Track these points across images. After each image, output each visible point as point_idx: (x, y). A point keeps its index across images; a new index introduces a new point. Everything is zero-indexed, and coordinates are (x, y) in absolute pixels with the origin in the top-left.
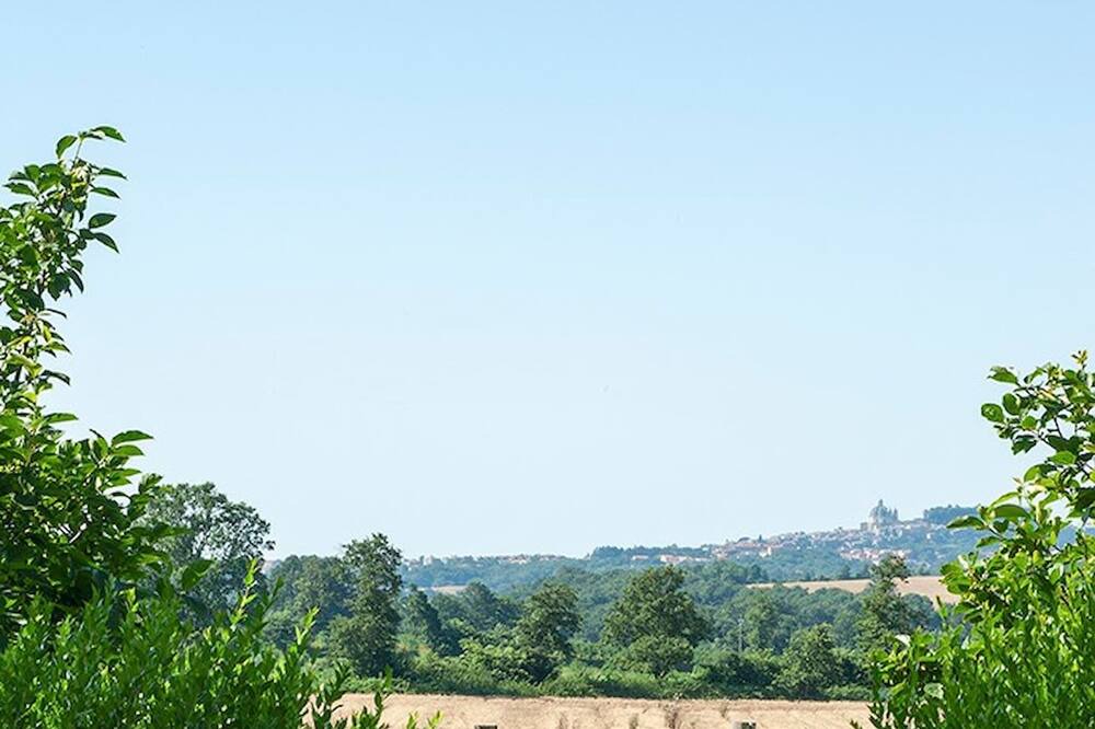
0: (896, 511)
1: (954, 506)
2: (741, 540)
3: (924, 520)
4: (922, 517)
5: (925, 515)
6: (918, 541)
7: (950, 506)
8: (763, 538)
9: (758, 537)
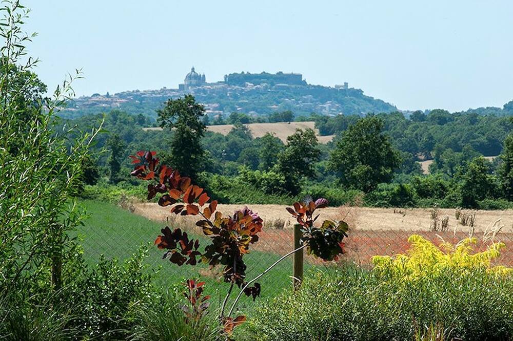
0: (204, 76)
1: (246, 73)
2: (94, 95)
3: (225, 82)
4: (223, 80)
5: (225, 79)
6: (221, 97)
7: (243, 72)
8: (110, 94)
9: (106, 94)
